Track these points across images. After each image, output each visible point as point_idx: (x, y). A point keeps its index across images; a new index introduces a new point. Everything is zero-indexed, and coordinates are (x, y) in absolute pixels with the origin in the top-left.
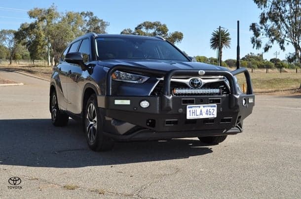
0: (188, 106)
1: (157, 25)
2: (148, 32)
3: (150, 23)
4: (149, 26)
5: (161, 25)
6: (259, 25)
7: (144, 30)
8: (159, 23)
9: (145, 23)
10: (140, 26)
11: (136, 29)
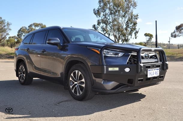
0: (148, 70)
1: (41, 25)
2: (36, 29)
3: (37, 23)
4: (36, 25)
5: (43, 25)
6: (97, 26)
7: (33, 27)
8: (42, 24)
9: (34, 24)
10: (31, 25)
11: (29, 27)
